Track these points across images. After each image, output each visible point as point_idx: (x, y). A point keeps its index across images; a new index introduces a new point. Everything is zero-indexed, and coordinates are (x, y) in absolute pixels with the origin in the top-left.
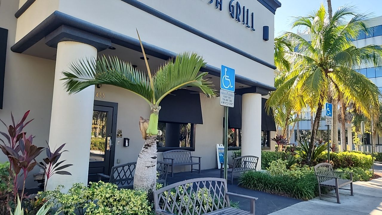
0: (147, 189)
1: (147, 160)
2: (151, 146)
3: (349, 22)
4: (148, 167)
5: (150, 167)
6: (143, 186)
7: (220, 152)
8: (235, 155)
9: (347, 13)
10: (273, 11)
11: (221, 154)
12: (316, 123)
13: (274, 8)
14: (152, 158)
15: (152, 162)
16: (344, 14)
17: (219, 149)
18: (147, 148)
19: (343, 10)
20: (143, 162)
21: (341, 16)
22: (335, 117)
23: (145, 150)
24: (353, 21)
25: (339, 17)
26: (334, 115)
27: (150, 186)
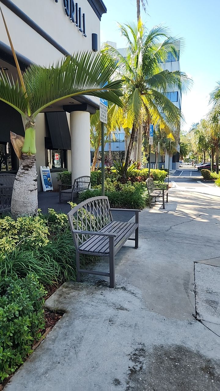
0: (32, 215)
1: (29, 183)
2: (32, 167)
3: (162, 44)
4: (31, 191)
5: (33, 190)
6: (28, 212)
7: (44, 174)
8: (61, 176)
9: (161, 34)
10: (99, 17)
11: (45, 177)
12: (131, 143)
13: (100, 13)
14: (34, 180)
15: (34, 185)
16: (158, 35)
17: (43, 171)
18: (27, 170)
19: (158, 30)
20: (25, 186)
21: (156, 36)
22: (140, 138)
23: (25, 172)
24: (166, 43)
25: (154, 37)
26: (139, 137)
27: (34, 211)
